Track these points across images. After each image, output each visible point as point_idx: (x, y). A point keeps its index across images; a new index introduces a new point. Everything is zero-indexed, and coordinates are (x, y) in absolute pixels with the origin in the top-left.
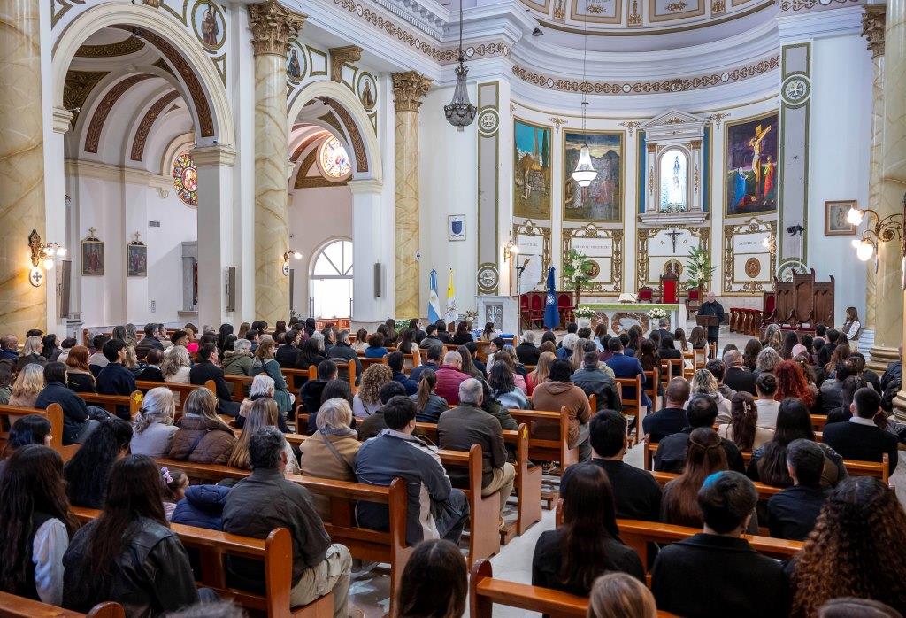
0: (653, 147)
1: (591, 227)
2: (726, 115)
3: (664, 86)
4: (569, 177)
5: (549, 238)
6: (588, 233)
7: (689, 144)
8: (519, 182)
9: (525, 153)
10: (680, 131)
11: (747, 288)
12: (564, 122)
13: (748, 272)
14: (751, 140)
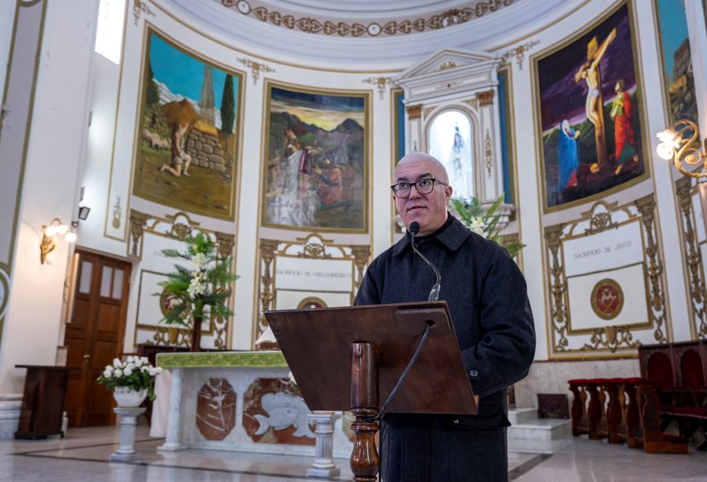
0: (416, 111)
1: (314, 240)
2: (533, 44)
3: (432, 23)
4: (275, 157)
5: (229, 252)
6: (309, 251)
7: (473, 100)
8: (157, 139)
9: (180, 98)
10: (458, 81)
11: (600, 341)
12: (268, 70)
13: (599, 310)
14: (579, 69)
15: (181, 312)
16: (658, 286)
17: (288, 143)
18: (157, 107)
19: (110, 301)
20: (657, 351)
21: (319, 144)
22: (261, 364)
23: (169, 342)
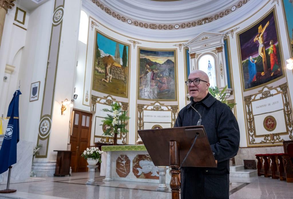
0: (193, 55)
1: (157, 104)
2: (237, 29)
3: (198, 23)
4: (142, 74)
5: (127, 109)
6: (155, 108)
7: (215, 50)
8: (100, 70)
9: (108, 55)
10: (209, 44)
11: (268, 140)
12: (139, 43)
13: (266, 128)
14: (255, 37)
15: (110, 131)
16: (290, 118)
17: (147, 69)
18: (100, 59)
19: (85, 128)
20: (291, 143)
21: (158, 69)
22: (139, 149)
23: (106, 142)
